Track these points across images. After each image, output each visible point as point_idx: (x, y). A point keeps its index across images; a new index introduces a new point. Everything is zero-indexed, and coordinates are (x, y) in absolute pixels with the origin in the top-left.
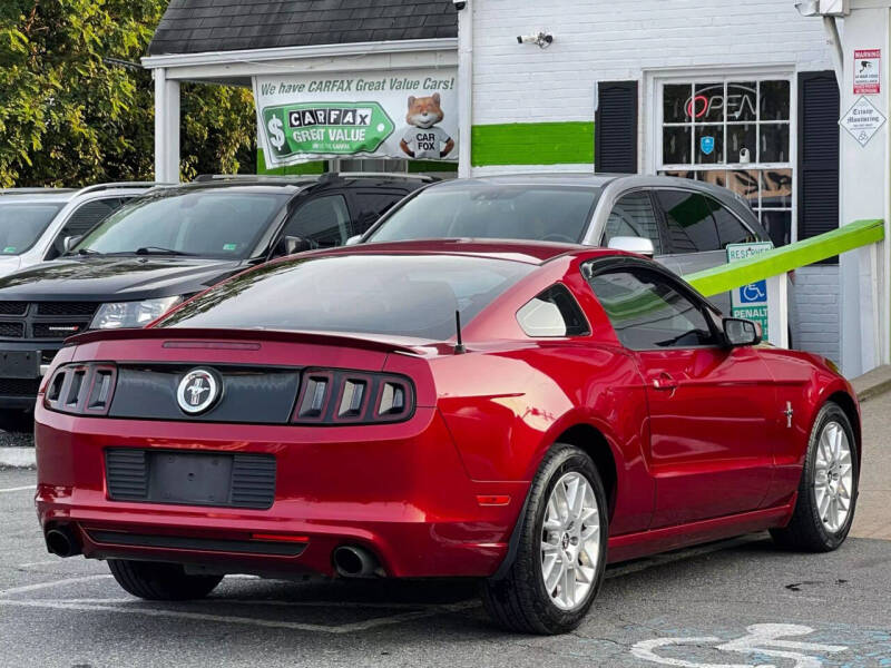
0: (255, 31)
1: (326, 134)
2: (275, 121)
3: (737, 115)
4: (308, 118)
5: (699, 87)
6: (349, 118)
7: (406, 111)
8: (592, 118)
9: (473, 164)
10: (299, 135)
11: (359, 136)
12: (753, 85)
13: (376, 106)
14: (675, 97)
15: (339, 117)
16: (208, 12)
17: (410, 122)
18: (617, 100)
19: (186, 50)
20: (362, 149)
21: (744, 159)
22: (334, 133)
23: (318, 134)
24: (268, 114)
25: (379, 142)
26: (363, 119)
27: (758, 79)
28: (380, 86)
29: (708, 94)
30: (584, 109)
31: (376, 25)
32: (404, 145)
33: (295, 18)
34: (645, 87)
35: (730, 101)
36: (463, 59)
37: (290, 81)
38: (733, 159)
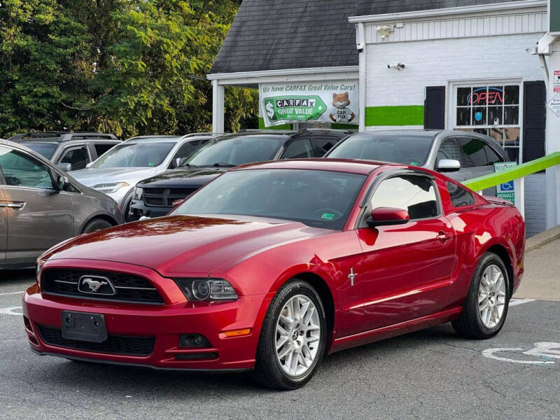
0: (261, 62)
1: (294, 111)
2: (269, 105)
3: (493, 102)
4: (285, 103)
5: (474, 89)
6: (305, 103)
7: (332, 100)
8: (423, 104)
9: (366, 125)
10: (281, 111)
11: (310, 112)
12: (501, 88)
13: (317, 98)
14: (463, 93)
15: (301, 103)
16: (238, 54)
17: (334, 105)
18: (435, 96)
19: (228, 71)
20: (311, 118)
21: (496, 123)
22: (298, 111)
23: (290, 111)
24: (266, 101)
25: (319, 115)
26: (312, 103)
27: (504, 85)
28: (319, 88)
29: (479, 92)
30: (419, 99)
31: (318, 59)
32: (331, 116)
33: (279, 56)
34: (449, 89)
35: (490, 95)
36: (362, 76)
37: (277, 85)
38: (491, 123)
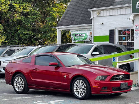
0: (70, 23)
1: (79, 38)
2: (73, 36)
3: (128, 34)
4: (77, 35)
5: (123, 30)
6: (82, 35)
8: (109, 35)
10: (76, 38)
11: (83, 38)
12: (130, 30)
13: (86, 33)
14: (120, 31)
15: (81, 35)
16: (65, 20)
17: (90, 36)
18: (112, 32)
20: (84, 40)
21: (129, 40)
22: (80, 37)
25: (86, 39)
26: (84, 35)
27: (130, 29)
28: (86, 31)
29: (124, 31)
30: (107, 34)
32: (89, 39)
33: (76, 21)
34: (116, 30)
35: (127, 32)
37: (75, 30)
38: (127, 41)
